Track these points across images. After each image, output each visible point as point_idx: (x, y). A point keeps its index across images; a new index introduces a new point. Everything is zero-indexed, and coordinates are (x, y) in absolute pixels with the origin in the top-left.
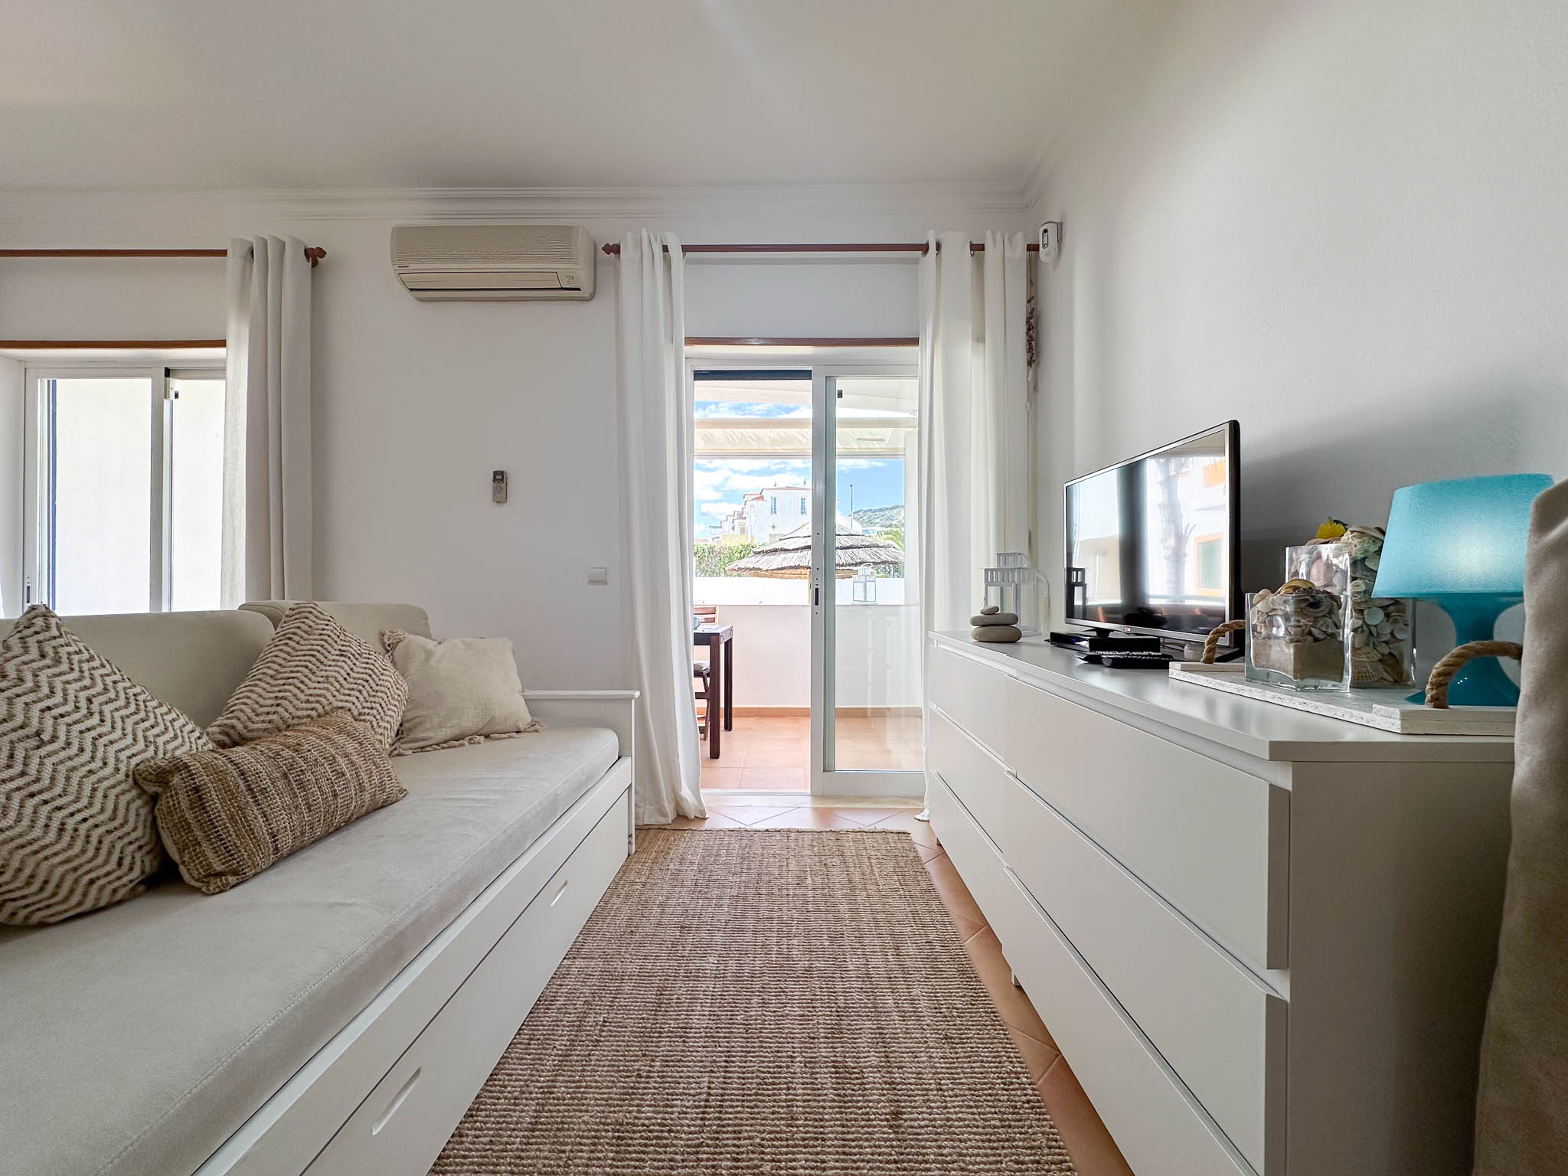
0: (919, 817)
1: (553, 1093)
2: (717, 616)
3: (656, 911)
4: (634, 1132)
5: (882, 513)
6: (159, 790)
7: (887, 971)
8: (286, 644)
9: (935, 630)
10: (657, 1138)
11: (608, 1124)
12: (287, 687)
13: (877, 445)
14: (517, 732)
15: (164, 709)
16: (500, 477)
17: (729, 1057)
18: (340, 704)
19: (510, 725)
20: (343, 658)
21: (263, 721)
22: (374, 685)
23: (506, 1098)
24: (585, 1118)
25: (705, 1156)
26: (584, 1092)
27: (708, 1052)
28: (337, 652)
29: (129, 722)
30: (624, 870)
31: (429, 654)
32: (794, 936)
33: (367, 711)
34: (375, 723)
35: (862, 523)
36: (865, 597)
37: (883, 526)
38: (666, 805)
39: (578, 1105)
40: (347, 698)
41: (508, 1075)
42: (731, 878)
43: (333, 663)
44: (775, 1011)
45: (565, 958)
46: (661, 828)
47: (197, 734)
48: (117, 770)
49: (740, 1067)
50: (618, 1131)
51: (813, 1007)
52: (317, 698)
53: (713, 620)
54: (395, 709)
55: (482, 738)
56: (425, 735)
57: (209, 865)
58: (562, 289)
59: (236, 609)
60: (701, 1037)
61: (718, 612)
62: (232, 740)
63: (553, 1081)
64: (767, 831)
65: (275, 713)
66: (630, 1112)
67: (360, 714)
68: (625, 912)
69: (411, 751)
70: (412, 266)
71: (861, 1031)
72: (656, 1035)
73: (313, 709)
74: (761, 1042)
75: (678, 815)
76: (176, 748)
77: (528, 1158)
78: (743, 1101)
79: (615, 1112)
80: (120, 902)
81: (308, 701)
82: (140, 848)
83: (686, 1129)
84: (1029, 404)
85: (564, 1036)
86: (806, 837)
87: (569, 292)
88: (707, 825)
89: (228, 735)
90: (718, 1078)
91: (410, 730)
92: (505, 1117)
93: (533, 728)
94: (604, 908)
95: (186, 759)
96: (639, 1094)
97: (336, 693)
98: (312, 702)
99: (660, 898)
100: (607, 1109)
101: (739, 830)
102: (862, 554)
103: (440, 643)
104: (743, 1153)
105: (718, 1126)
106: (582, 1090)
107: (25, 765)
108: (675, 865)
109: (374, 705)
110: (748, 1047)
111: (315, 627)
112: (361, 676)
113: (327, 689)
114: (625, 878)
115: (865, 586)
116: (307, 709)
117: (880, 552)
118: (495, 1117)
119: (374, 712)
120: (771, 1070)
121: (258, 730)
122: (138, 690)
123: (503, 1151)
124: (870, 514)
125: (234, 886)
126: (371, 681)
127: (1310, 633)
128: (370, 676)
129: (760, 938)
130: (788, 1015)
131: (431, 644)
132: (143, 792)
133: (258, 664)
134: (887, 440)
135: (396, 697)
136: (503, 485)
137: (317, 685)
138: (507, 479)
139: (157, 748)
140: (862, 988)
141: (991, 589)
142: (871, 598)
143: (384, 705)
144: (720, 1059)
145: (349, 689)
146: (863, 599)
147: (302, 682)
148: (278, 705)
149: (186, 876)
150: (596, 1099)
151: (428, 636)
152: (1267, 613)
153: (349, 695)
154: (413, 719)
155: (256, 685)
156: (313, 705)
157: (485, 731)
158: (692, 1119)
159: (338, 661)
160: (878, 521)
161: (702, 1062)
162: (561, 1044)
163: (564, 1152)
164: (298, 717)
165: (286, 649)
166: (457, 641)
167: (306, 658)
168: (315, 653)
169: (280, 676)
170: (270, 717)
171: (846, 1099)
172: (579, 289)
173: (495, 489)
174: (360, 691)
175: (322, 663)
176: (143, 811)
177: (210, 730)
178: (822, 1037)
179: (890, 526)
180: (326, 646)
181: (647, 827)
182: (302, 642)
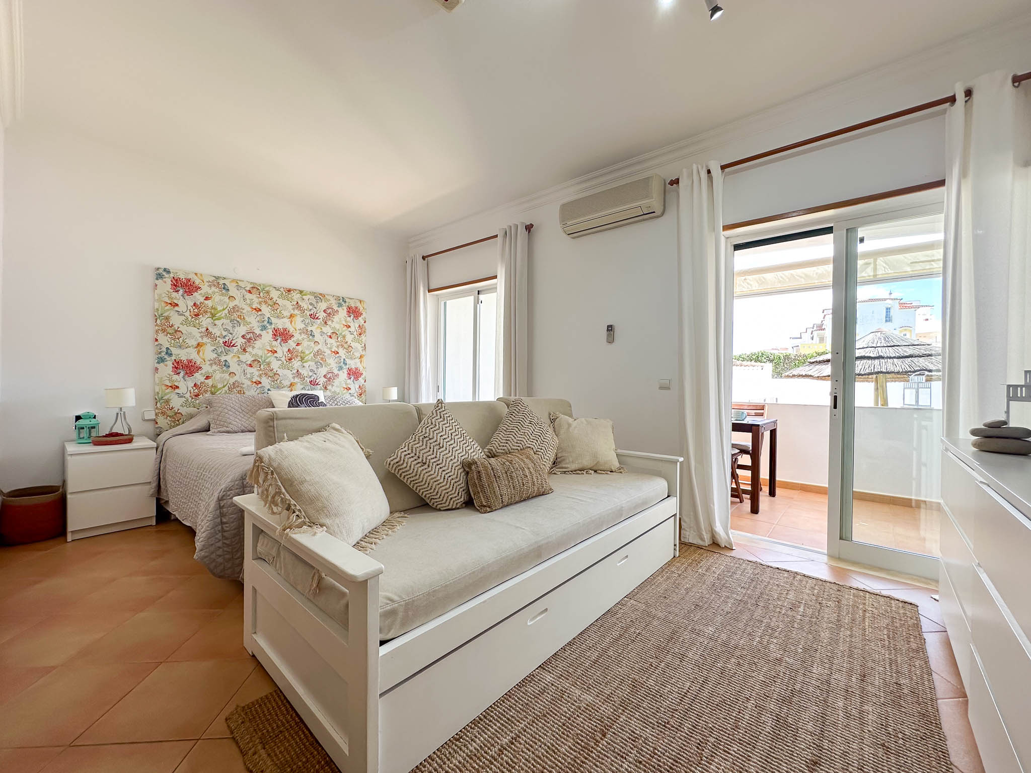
1: (607, 652)
2: (766, 412)
3: (683, 591)
4: (642, 687)
6: (469, 470)
7: (846, 685)
8: (510, 417)
10: (653, 695)
11: (630, 678)
12: (510, 436)
14: (610, 472)
15: (471, 440)
16: (611, 329)
17: (706, 680)
18: (529, 446)
19: (607, 467)
20: (531, 425)
21: (502, 449)
22: (542, 438)
23: (586, 645)
24: (619, 670)
25: (676, 716)
26: (621, 659)
27: (694, 672)
28: (529, 422)
29: (462, 443)
30: (669, 564)
31: (569, 425)
32: (775, 637)
33: (539, 450)
34: (542, 456)
38: (704, 533)
39: (617, 663)
40: (532, 443)
41: (588, 636)
42: (739, 589)
43: (527, 427)
44: (745, 671)
45: (625, 597)
46: (699, 547)
47: (480, 451)
48: (458, 460)
49: (710, 687)
50: (634, 683)
51: (774, 681)
52: (520, 442)
53: (762, 415)
54: (551, 451)
55: (593, 472)
56: (566, 466)
57: (482, 502)
58: (644, 214)
59: (496, 400)
60: (692, 664)
61: (766, 408)
62: (492, 455)
63: (608, 648)
64: (778, 568)
65: (506, 446)
66: (642, 678)
67: (537, 451)
68: (664, 586)
69: (560, 473)
70: (568, 223)
71: (807, 709)
72: (666, 651)
73: (519, 446)
74: (729, 682)
75: (713, 542)
76: (474, 456)
77: (590, 672)
78: (708, 705)
79: (635, 674)
80: (458, 508)
81: (517, 443)
82: (464, 490)
83: (670, 700)
85: (618, 631)
86: (810, 581)
87: (649, 215)
88: (733, 554)
89: (490, 453)
90: (696, 687)
91: (560, 462)
92: (584, 652)
93: (619, 471)
94: (652, 580)
95: (476, 460)
96: (649, 673)
97: (528, 440)
98: (518, 443)
99: (687, 585)
100: (631, 671)
101: (755, 563)
103: (575, 420)
104: (699, 726)
105: (689, 707)
106: (621, 658)
107: (436, 454)
108: (702, 570)
109: (542, 448)
110: (720, 681)
111: (521, 410)
112: (537, 433)
113: (524, 438)
114: (669, 568)
116: (517, 446)
118: (580, 650)
119: (542, 451)
120: (731, 699)
121: (500, 453)
122: (464, 432)
123: (580, 664)
125: (489, 512)
126: (541, 436)
128: (541, 434)
129: (749, 629)
130: (753, 677)
131: (570, 420)
132: (465, 470)
133: (501, 425)
135: (552, 445)
136: (612, 333)
137: (520, 436)
138: (614, 329)
139: (469, 454)
140: (818, 686)
143: (546, 448)
144: (700, 679)
145: (532, 439)
147: (515, 434)
148: (507, 443)
149: (475, 504)
150: (627, 665)
151: (571, 416)
153: (533, 442)
154: (561, 457)
155: (500, 434)
156: (519, 445)
157: (595, 468)
158: (674, 697)
159: (529, 426)
161: (689, 675)
162: (616, 634)
163: (607, 678)
164: (514, 449)
165: (511, 419)
166: (583, 419)
167: (517, 423)
168: (520, 421)
169: (508, 431)
170: (504, 448)
171: (779, 737)
172: (654, 212)
173: (608, 335)
174: (537, 441)
175: (523, 426)
176: (465, 477)
177: (485, 450)
178: (774, 699)
180: (525, 419)
181: (690, 544)
182: (516, 416)
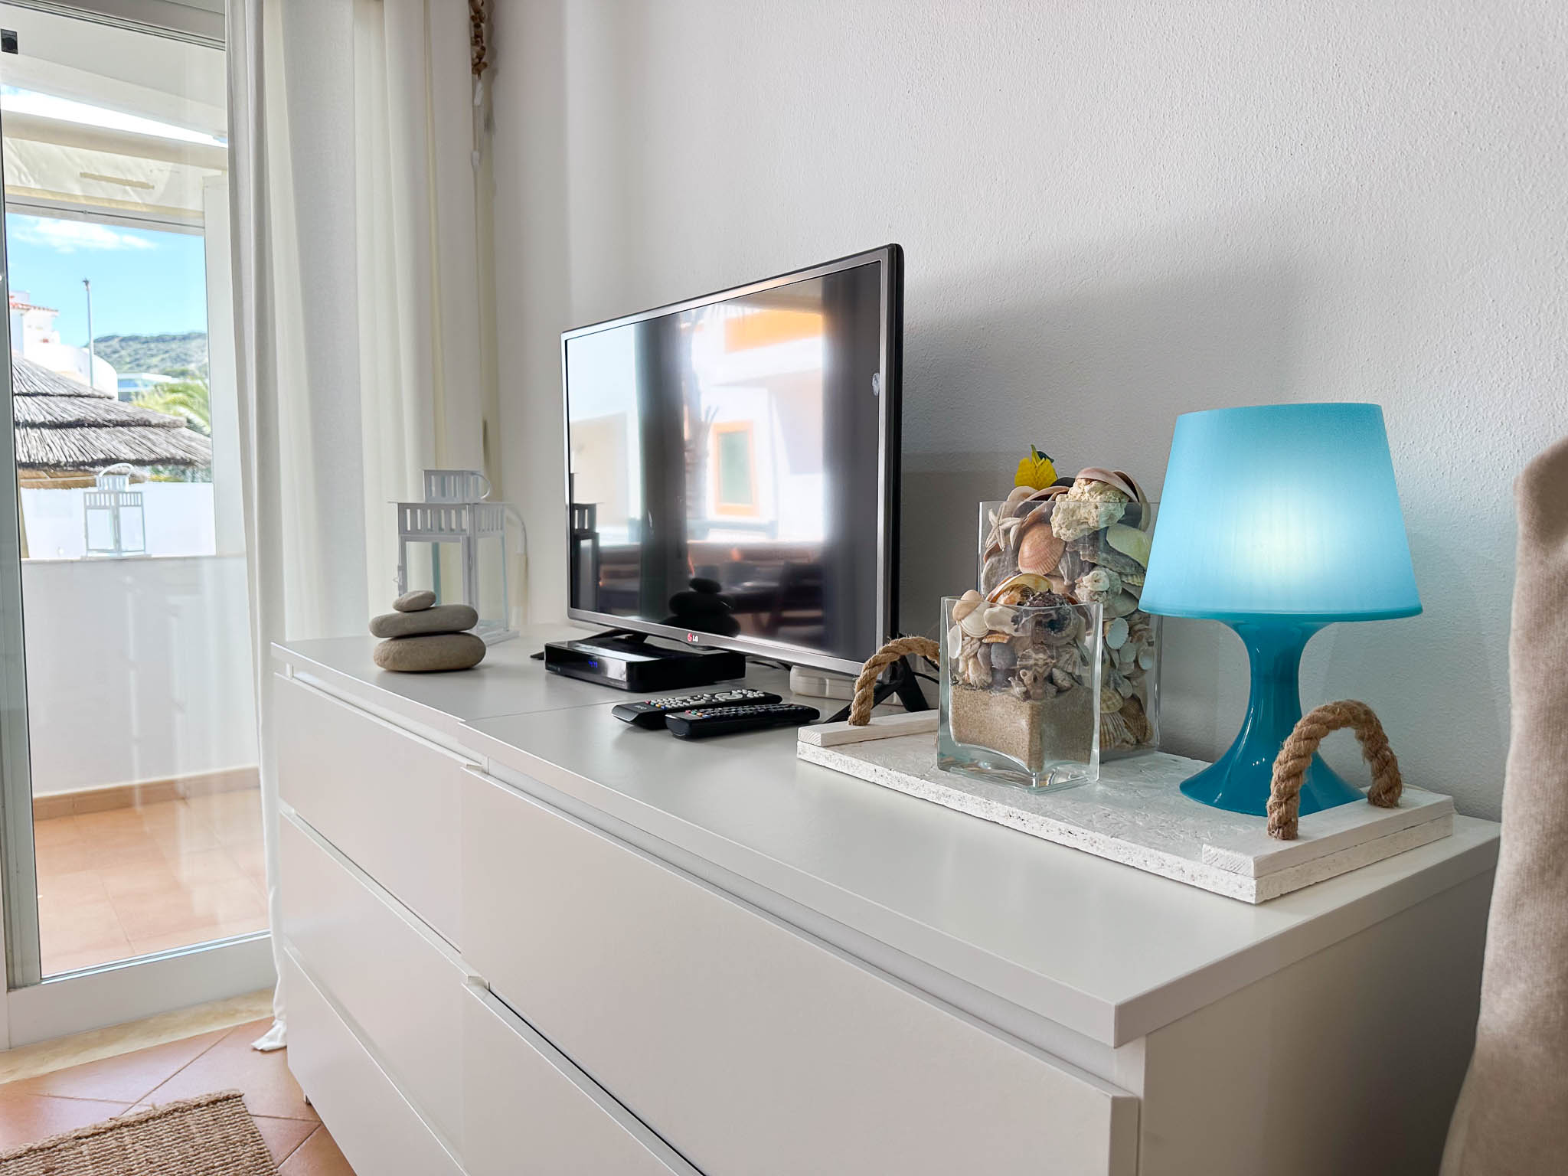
0: (263, 1043)
5: (162, 346)
9: (288, 638)
13: (133, 196)
35: (117, 364)
36: (118, 541)
37: (167, 374)
84: (476, 154)
102: (104, 442)
115: (116, 517)
117: (152, 437)
124: (135, 345)
127: (1050, 679)
134: (160, 188)
141: (411, 546)
142: (131, 546)
146: (111, 547)
152: (980, 640)
160: (155, 361)
179: (183, 373)
